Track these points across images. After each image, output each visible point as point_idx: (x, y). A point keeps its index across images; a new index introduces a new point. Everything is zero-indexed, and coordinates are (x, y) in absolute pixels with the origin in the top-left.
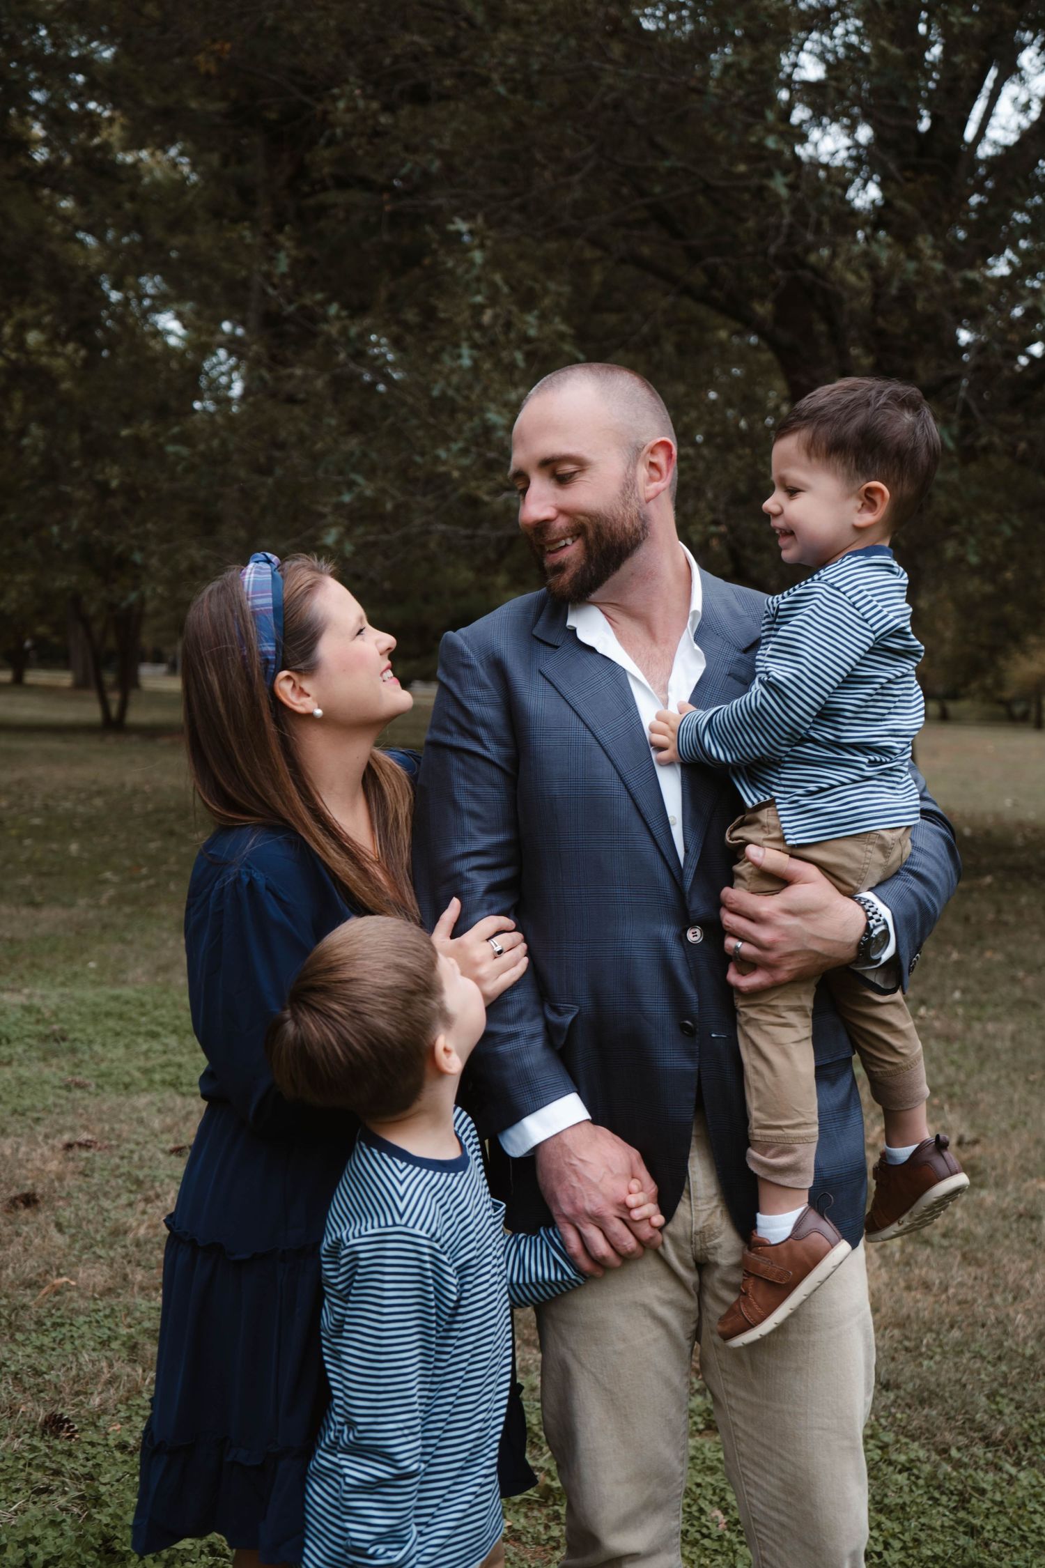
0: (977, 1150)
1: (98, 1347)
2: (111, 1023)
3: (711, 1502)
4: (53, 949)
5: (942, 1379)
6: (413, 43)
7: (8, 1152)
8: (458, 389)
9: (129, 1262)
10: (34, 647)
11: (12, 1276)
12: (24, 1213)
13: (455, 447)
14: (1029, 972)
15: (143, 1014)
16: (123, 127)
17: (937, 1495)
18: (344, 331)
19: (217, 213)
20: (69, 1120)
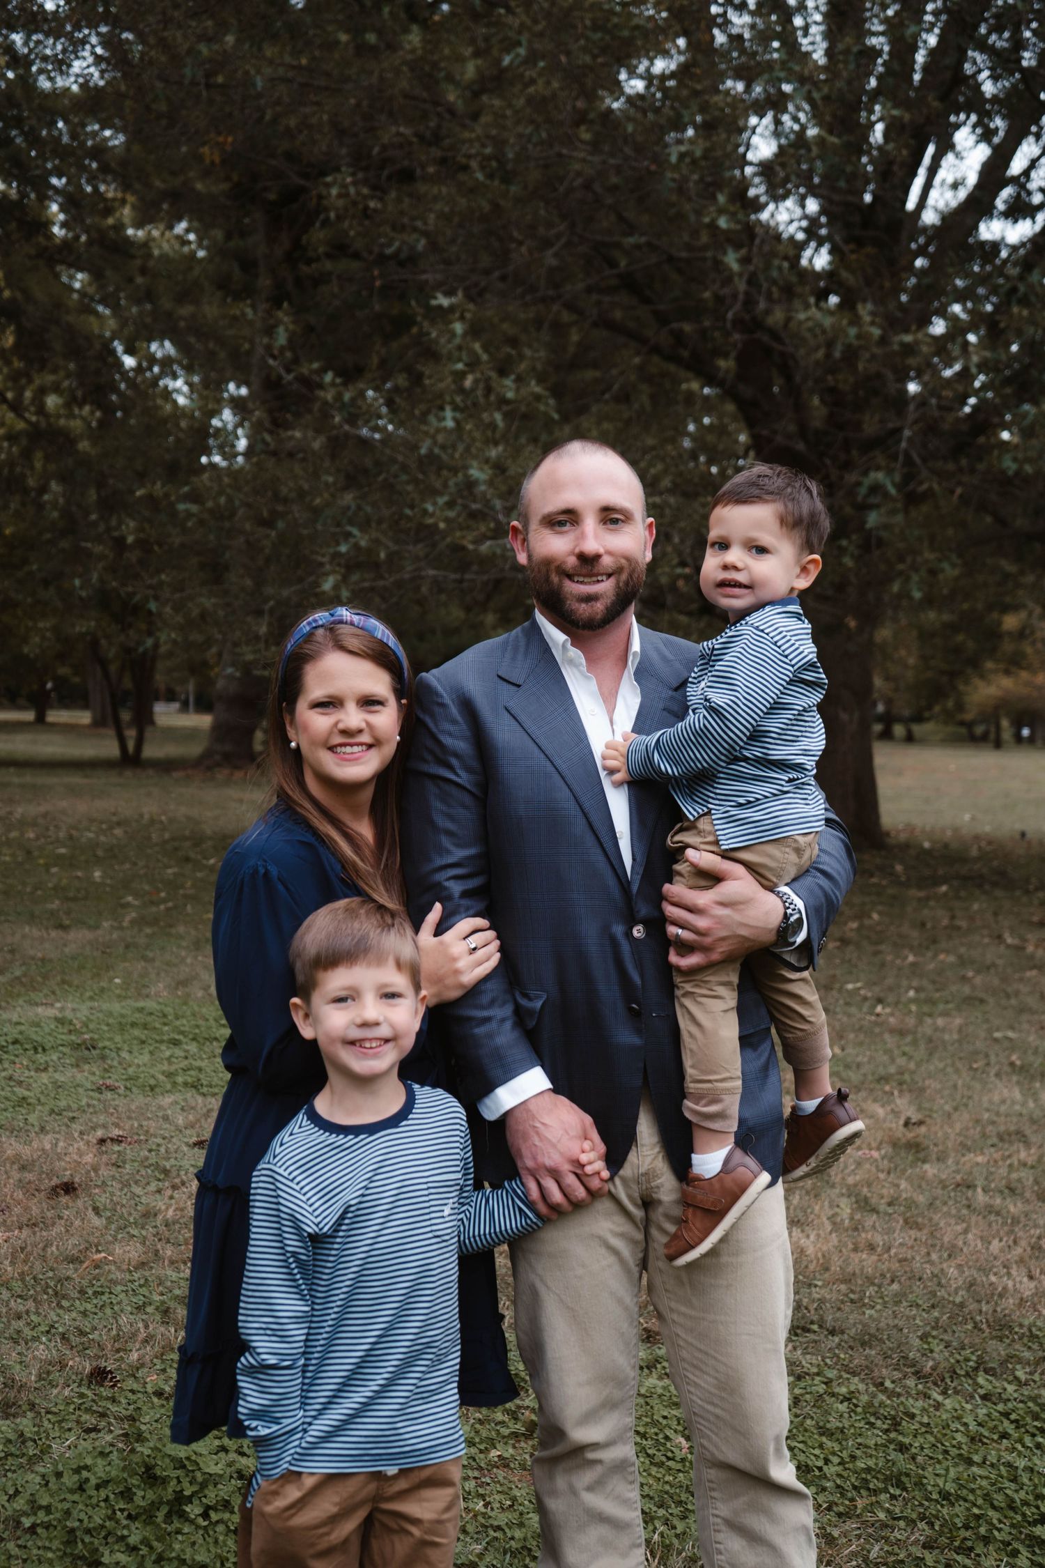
0: (923, 1129)
1: (135, 1311)
2: (136, 1032)
3: (675, 1431)
4: (82, 967)
5: (882, 1325)
6: (398, 134)
7: (48, 1147)
8: (443, 447)
9: (160, 1240)
10: (54, 689)
11: (56, 1252)
12: (64, 1199)
13: (441, 501)
14: (978, 972)
15: (165, 1024)
16: (134, 207)
17: (872, 1420)
18: (339, 397)
19: (223, 285)
20: (102, 1118)
